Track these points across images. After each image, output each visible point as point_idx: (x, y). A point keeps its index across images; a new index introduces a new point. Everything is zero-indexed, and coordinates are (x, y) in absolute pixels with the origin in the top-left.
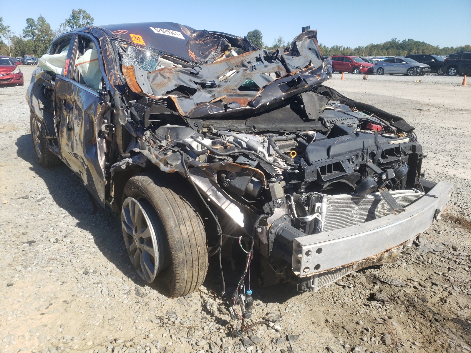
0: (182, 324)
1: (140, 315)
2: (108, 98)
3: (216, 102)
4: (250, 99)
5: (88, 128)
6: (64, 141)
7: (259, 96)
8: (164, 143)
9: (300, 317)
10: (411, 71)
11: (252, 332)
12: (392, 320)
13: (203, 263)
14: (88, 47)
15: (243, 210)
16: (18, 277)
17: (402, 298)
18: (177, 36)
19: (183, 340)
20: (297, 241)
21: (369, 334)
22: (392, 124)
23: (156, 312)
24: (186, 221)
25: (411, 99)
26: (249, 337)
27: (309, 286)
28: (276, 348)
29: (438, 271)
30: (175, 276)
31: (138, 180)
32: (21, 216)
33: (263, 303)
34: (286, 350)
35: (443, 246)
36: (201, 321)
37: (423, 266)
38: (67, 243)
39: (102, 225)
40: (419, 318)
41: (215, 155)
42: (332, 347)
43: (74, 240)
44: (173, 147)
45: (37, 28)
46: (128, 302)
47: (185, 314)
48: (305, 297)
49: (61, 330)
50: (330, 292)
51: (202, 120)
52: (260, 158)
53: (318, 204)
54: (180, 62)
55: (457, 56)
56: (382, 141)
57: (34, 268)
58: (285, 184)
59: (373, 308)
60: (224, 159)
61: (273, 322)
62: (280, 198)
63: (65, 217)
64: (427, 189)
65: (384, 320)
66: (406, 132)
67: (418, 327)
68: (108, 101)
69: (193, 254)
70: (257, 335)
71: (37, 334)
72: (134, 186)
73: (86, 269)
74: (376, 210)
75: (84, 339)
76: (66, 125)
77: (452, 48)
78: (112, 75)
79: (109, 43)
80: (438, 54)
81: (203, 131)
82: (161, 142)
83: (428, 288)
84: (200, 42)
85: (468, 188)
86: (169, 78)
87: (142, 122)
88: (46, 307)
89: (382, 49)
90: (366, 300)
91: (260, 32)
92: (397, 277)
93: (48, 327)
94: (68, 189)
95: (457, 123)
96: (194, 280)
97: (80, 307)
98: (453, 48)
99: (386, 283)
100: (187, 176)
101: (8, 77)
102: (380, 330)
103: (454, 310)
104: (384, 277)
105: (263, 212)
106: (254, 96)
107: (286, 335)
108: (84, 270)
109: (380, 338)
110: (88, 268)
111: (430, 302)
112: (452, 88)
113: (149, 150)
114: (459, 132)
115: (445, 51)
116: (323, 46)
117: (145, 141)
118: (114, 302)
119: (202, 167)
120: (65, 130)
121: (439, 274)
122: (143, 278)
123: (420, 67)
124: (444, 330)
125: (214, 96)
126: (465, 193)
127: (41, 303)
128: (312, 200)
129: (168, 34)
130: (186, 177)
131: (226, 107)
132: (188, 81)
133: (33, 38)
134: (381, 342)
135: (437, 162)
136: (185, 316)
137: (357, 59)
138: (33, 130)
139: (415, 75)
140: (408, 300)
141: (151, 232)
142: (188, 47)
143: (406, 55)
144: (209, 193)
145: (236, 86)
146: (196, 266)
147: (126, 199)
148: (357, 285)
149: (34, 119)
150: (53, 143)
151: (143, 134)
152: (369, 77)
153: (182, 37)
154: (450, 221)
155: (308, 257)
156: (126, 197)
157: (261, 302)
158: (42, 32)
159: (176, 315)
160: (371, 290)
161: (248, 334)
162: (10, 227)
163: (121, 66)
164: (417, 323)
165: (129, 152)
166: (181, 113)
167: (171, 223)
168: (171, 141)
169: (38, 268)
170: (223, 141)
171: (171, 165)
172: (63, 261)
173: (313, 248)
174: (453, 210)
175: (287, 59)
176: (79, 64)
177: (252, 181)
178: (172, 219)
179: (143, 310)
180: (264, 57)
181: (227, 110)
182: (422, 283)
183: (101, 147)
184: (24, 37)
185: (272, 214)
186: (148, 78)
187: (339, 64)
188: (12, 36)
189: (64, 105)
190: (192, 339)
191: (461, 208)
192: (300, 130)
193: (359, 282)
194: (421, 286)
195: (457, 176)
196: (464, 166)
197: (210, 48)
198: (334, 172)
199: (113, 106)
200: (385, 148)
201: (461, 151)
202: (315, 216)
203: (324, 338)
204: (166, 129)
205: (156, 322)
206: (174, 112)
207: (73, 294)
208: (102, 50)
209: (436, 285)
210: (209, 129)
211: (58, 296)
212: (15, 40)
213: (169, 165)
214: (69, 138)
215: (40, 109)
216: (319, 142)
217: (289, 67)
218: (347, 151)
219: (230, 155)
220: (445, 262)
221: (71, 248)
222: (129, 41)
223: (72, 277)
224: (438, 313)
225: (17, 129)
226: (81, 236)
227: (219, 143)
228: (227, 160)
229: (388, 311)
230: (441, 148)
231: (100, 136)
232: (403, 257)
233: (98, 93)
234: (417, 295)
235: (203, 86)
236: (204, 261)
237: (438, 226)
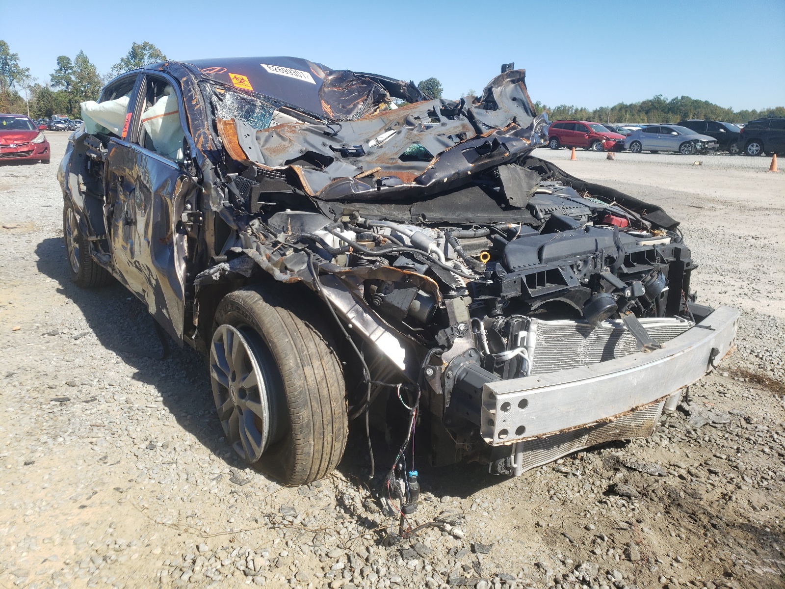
0: (304, 525)
1: (237, 511)
2: (193, 170)
3: (363, 178)
4: (417, 174)
5: (159, 219)
6: (118, 244)
7: (433, 168)
8: (281, 238)
9: (494, 518)
10: (686, 147)
11: (417, 539)
12: (642, 525)
13: (340, 429)
14: (161, 94)
15: (404, 343)
16: (43, 452)
17: (660, 492)
18: (303, 79)
19: (306, 548)
20: (488, 388)
21: (605, 544)
22: (644, 216)
23: (263, 507)
24: (314, 361)
25: (685, 190)
26: (412, 547)
27: (509, 465)
28: (455, 563)
29: (720, 453)
30: (295, 449)
31: (239, 297)
32: (47, 361)
33: (435, 496)
34: (471, 567)
35: (728, 416)
36: (336, 521)
37: (696, 445)
38: (121, 402)
39: (176, 377)
40: (686, 522)
41: (362, 254)
42: (545, 564)
43: (132, 398)
44: (294, 243)
45: (74, 73)
46: (219, 491)
47: (311, 510)
48: (503, 489)
49: (111, 530)
50: (544, 482)
51: (341, 204)
52: (433, 261)
53: (522, 334)
54: (307, 119)
55: (762, 123)
56: (625, 240)
57: (68, 438)
58: (470, 302)
59: (612, 506)
60: (376, 261)
61: (452, 524)
62: (462, 323)
63: (117, 363)
64: (698, 318)
65: (630, 524)
66: (665, 228)
67: (684, 536)
68: (194, 174)
69: (324, 413)
70: (425, 543)
71: (74, 536)
72: (232, 306)
73: (151, 442)
74: (616, 348)
75: (148, 545)
76: (123, 216)
77: (754, 112)
78: (200, 136)
79: (196, 86)
80: (731, 121)
81: (343, 220)
82: (276, 237)
83: (703, 478)
84: (340, 90)
85: (773, 329)
86: (290, 140)
87: (247, 206)
88: (87, 497)
89: (639, 111)
90: (601, 494)
91: (438, 83)
92: (653, 461)
93: (90, 526)
94: (122, 321)
95: (760, 228)
96: (324, 456)
97: (141, 497)
98: (756, 111)
99: (635, 470)
100: (317, 288)
101: (26, 149)
102: (621, 538)
103: (743, 511)
104: (631, 461)
105: (436, 345)
106: (424, 168)
107: (472, 544)
108: (147, 443)
109: (622, 551)
110: (155, 440)
111: (705, 499)
112: (753, 174)
113: (258, 249)
114: (762, 244)
115: (743, 115)
116: (542, 106)
117: (252, 235)
118: (196, 492)
119: (341, 273)
120: (121, 224)
121: (721, 458)
122: (244, 457)
123: (701, 142)
124: (726, 541)
125: (361, 168)
126: (769, 336)
127: (79, 490)
128: (513, 327)
129: (289, 75)
130: (315, 289)
131: (379, 183)
132: (321, 146)
133: (67, 88)
134: (623, 557)
135: (724, 289)
136: (310, 514)
137: (597, 127)
138: (67, 228)
139: (693, 154)
140: (669, 496)
141: (258, 377)
142: (321, 96)
143: (678, 121)
144: (351, 315)
145: (396, 154)
146: (329, 433)
147: (219, 328)
148: (587, 471)
149: (69, 209)
150: (100, 248)
151: (248, 224)
152: (617, 156)
153: (311, 80)
154: (742, 379)
155: (506, 413)
156: (219, 326)
157: (432, 496)
158: (82, 79)
159: (295, 511)
160: (610, 479)
161: (410, 542)
162: (29, 377)
163: (214, 121)
164: (682, 529)
165: (225, 254)
166: (308, 192)
167: (289, 362)
168: (293, 234)
169: (74, 438)
170: (374, 234)
171: (292, 271)
172: (114, 429)
173: (514, 398)
174: (748, 362)
175: (477, 113)
176: (147, 119)
177: (419, 297)
178: (291, 356)
179: (242, 504)
180: (441, 110)
181: (382, 188)
182: (693, 471)
183: (180, 248)
184: (53, 86)
185: (450, 347)
186: (258, 138)
187: (568, 135)
188: (33, 85)
189: (121, 185)
190: (321, 547)
191: (761, 358)
192: (497, 223)
193: (591, 467)
194: (692, 475)
195: (757, 310)
196: (769, 295)
197: (356, 98)
198: (548, 285)
199: (201, 182)
200: (630, 250)
201: (764, 273)
202: (517, 351)
203: (532, 550)
204: (285, 217)
205: (263, 521)
206: (298, 191)
207: (129, 479)
208: (184, 96)
209: (716, 473)
210: (353, 217)
211: (105, 481)
212: (38, 91)
213: (288, 271)
214: (128, 238)
215: (81, 193)
216: (525, 239)
217: (480, 125)
218: (570, 253)
219: (384, 256)
220: (731, 440)
221: (127, 410)
222: (228, 84)
223: (129, 453)
224: (717, 516)
225: (39, 230)
226: (144, 392)
227: (367, 237)
228: (379, 262)
229: (637, 511)
230: (731, 267)
231: (178, 230)
232: (663, 432)
233: (176, 163)
234: (683, 488)
235: (344, 153)
236: (342, 425)
237: (722, 386)
